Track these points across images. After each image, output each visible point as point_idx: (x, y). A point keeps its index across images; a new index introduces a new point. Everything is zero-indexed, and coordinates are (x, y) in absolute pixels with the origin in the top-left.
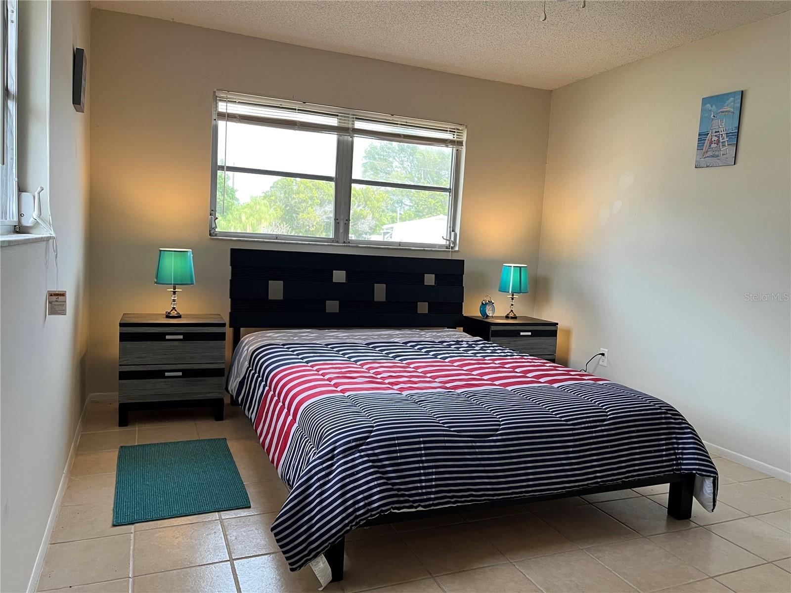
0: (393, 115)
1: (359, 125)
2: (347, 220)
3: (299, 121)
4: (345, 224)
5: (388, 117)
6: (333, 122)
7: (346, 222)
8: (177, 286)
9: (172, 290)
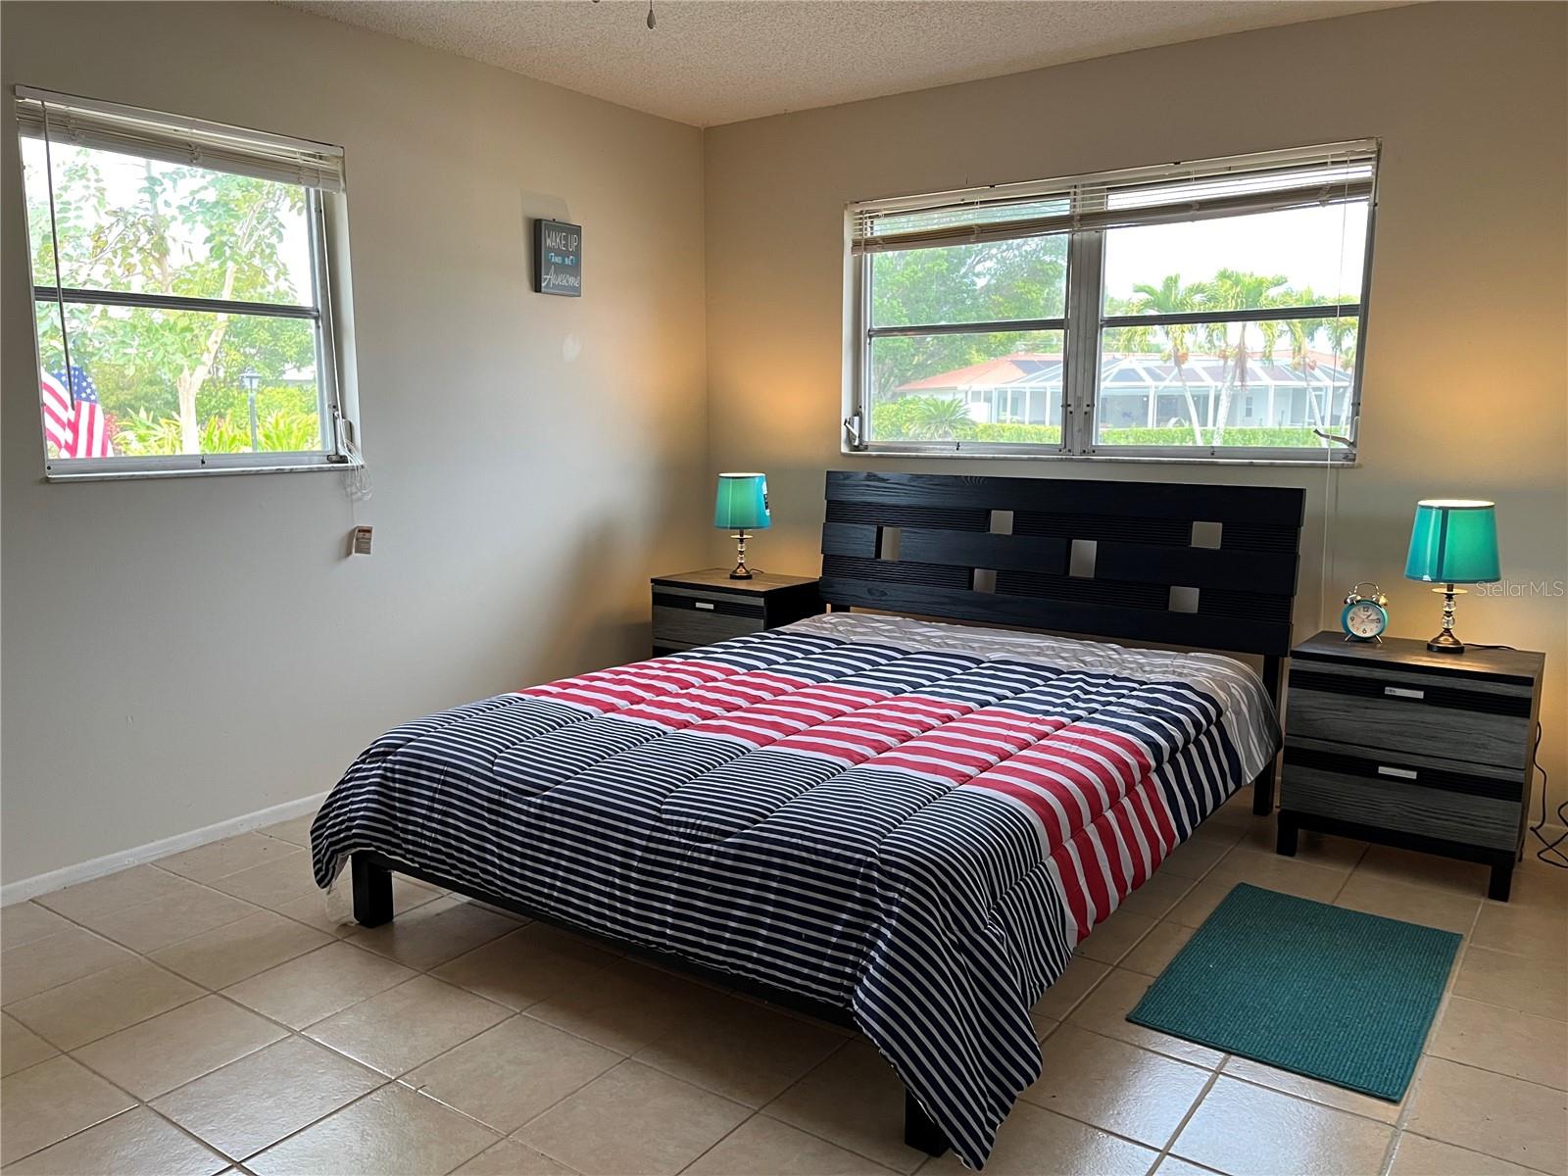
0: (1179, 163)
1: (1117, 201)
2: (1088, 406)
3: (976, 225)
4: (1086, 413)
5: (1168, 170)
6: (1062, 208)
7: (1088, 409)
8: (745, 531)
9: (738, 536)
